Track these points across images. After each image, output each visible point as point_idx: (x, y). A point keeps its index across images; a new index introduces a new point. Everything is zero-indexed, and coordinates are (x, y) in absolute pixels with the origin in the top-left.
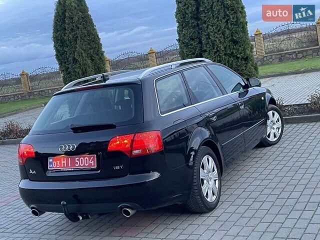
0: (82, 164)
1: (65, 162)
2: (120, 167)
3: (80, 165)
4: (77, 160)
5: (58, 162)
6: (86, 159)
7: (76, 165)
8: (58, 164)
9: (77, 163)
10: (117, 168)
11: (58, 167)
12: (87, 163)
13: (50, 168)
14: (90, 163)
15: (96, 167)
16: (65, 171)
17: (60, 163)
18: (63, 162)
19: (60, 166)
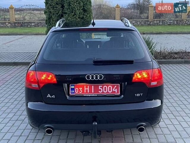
0: (105, 91)
1: (88, 89)
2: (140, 95)
3: (103, 92)
4: (101, 87)
5: (81, 88)
6: (110, 87)
7: (99, 92)
8: (81, 90)
9: (101, 90)
10: (138, 95)
11: (80, 92)
12: (110, 91)
13: (71, 93)
14: (114, 90)
15: (119, 94)
16: (88, 96)
17: (83, 90)
18: (85, 89)
19: (83, 92)
